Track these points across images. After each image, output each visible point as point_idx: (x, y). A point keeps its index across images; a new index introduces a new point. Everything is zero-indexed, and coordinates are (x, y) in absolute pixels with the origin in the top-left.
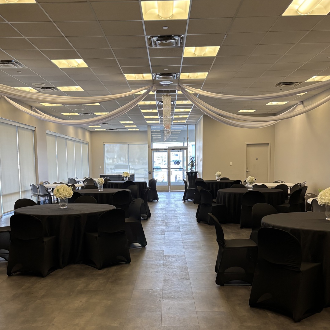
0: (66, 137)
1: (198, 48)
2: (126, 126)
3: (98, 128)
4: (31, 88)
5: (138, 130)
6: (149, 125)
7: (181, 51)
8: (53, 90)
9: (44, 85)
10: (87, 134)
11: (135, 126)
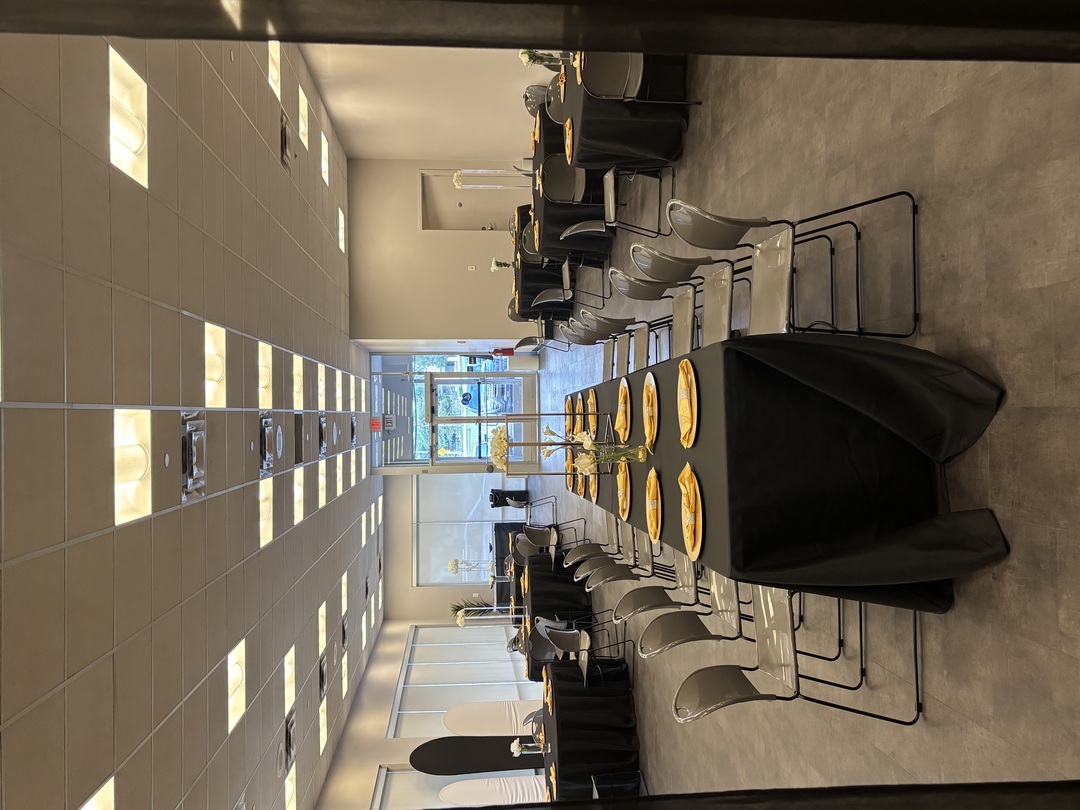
0: (401, 685)
1: (208, 374)
2: (373, 531)
3: (375, 602)
4: (287, 782)
5: (381, 499)
6: (371, 472)
7: (214, 414)
8: (292, 725)
9: (282, 747)
10: (391, 629)
11: (373, 506)
